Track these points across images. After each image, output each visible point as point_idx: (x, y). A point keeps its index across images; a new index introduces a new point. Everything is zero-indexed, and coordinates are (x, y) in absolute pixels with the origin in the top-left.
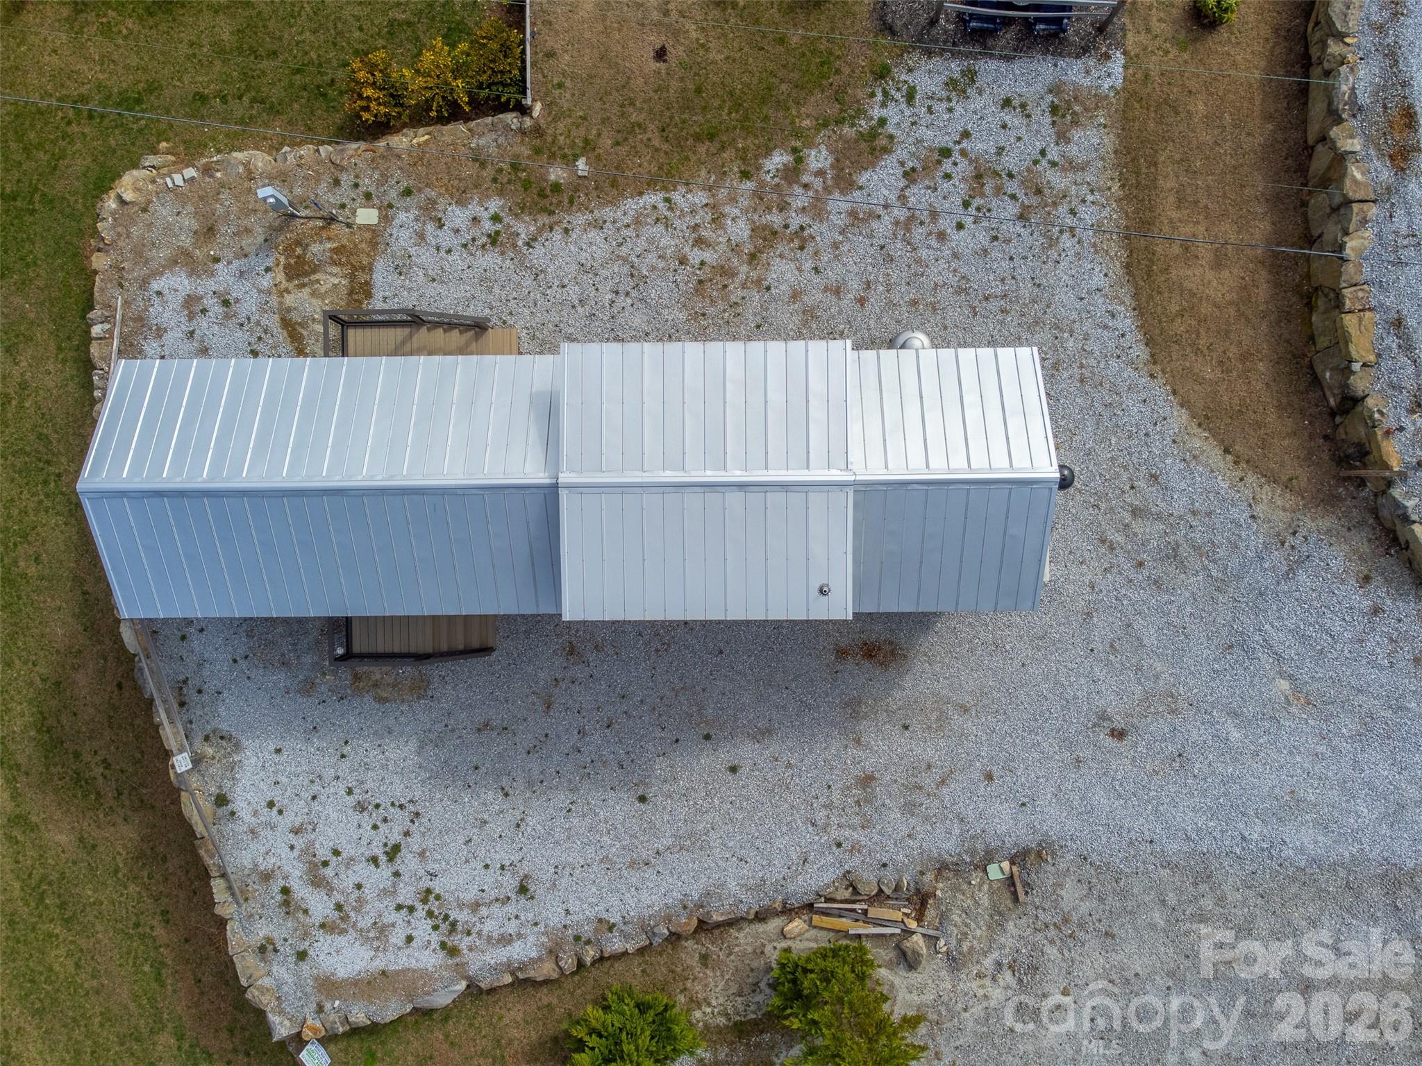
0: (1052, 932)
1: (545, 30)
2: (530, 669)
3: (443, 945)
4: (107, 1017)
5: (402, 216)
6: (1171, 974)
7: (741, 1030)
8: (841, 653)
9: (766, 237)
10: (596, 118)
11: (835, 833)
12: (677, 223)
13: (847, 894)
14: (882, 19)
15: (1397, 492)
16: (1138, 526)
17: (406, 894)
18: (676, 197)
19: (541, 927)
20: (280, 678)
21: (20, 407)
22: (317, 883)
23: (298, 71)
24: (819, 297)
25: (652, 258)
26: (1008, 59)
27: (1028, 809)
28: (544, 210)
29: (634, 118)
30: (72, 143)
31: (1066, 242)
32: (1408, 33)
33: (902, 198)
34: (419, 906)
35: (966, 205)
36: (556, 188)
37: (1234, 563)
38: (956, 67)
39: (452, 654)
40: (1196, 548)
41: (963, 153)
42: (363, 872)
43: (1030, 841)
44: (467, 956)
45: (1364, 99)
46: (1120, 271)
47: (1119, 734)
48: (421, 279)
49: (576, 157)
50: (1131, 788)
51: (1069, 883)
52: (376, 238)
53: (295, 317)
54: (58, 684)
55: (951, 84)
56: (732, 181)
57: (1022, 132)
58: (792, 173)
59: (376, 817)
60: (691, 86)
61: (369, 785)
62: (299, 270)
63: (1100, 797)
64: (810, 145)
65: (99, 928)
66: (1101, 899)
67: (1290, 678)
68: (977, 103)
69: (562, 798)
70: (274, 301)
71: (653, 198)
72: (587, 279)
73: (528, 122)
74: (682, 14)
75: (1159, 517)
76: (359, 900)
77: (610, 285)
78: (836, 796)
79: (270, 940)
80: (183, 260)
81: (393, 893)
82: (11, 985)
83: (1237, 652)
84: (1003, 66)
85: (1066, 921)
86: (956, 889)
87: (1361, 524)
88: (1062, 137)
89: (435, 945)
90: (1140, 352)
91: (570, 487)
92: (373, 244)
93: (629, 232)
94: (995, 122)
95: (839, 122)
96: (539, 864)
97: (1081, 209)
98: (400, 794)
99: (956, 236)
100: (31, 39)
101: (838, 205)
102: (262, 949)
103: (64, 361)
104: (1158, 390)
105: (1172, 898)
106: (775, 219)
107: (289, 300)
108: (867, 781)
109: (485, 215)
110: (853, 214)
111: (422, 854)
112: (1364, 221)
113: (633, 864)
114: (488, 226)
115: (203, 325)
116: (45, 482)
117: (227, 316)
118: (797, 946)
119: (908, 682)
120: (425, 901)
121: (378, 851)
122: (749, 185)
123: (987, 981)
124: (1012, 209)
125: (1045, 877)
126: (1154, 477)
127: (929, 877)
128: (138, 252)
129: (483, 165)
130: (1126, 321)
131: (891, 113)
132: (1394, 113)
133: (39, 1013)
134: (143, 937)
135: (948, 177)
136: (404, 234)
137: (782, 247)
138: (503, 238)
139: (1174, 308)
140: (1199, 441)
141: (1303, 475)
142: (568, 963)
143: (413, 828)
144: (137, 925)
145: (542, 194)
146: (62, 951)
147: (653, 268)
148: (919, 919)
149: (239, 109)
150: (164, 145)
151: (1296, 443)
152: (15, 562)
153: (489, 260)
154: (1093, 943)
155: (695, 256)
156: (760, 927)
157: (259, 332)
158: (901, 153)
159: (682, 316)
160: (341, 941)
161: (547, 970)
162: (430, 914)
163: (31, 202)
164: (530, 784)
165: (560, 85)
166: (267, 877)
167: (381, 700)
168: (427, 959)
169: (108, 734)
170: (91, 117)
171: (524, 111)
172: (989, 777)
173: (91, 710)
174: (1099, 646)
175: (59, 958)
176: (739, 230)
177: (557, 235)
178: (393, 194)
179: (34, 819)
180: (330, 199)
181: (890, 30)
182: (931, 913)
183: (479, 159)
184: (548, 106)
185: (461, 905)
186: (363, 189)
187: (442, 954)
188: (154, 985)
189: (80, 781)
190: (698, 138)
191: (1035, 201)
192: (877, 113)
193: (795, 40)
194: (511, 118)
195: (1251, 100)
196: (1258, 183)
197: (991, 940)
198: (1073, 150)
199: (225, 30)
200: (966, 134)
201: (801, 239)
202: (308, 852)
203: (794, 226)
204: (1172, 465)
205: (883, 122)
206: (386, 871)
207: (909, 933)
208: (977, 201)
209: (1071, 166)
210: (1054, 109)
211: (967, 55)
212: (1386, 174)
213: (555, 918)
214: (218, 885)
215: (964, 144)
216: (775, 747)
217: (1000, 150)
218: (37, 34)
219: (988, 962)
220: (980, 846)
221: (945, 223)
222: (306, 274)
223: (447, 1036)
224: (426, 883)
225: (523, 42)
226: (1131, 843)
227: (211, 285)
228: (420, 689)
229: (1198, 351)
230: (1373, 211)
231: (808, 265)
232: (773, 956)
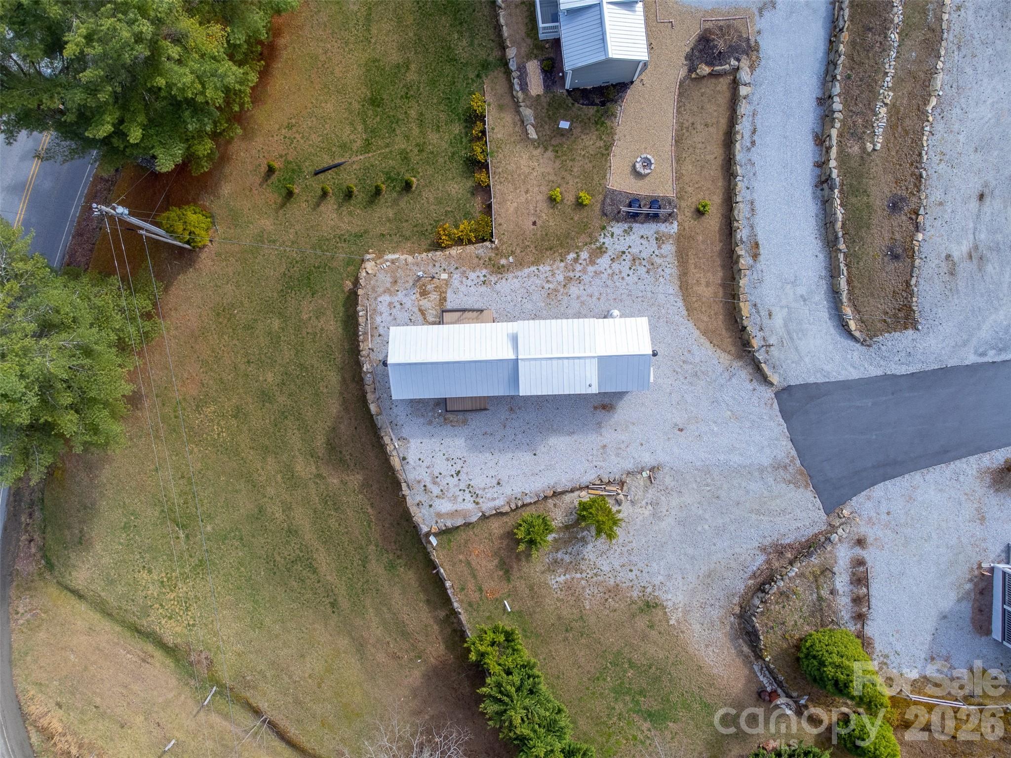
0: (663, 492)
1: (498, 217)
2: (499, 416)
3: (474, 502)
4: (351, 542)
5: (455, 276)
6: (699, 503)
7: (567, 527)
8: (595, 408)
9: (569, 279)
10: (515, 244)
11: (595, 463)
12: (541, 276)
13: (599, 482)
14: (603, 211)
15: (757, 354)
16: (685, 366)
17: (463, 486)
18: (540, 268)
19: (505, 495)
20: (422, 420)
21: (321, 336)
22: (435, 483)
23: (415, 226)
24: (585, 298)
25: (533, 287)
26: (642, 223)
27: (654, 454)
28: (499, 273)
29: (527, 243)
30: (338, 249)
31: (661, 279)
32: (757, 220)
33: (610, 267)
34: (466, 489)
35: (630, 268)
36: (503, 266)
37: (714, 377)
38: (626, 226)
39: (476, 410)
40: (703, 372)
41: (629, 252)
42: (449, 479)
43: (655, 464)
44: (481, 505)
45: (745, 239)
46: (678, 288)
47: (681, 430)
48: (462, 295)
49: (509, 256)
50: (685, 446)
51: (667, 477)
52: (447, 283)
53: (423, 308)
54: (334, 428)
55: (625, 231)
56: (558, 263)
57: (647, 246)
58: (576, 260)
59: (452, 462)
60: (544, 233)
61: (450, 452)
62: (424, 293)
63: (676, 450)
64: (581, 251)
65: (348, 511)
66: (677, 481)
67: (731, 411)
68: (633, 237)
69: (510, 455)
70: (416, 303)
71: (533, 268)
72: (514, 294)
73: (494, 246)
74: (541, 211)
75: (691, 363)
76: (448, 488)
77: (520, 295)
78: (595, 452)
79: (420, 502)
80: (387, 291)
81: (458, 485)
82: (314, 533)
83: (715, 403)
84: (641, 225)
85: (667, 488)
86: (633, 480)
87: (750, 364)
88: (659, 247)
89: (472, 502)
90: (685, 313)
91: (522, 360)
92: (447, 285)
93: (526, 279)
94: (639, 243)
95: (591, 243)
96: (503, 476)
97: (666, 269)
98: (460, 455)
99: (627, 278)
100: (323, 215)
101: (591, 269)
102: (418, 504)
103: (336, 321)
104: (690, 325)
105: (698, 480)
106: (571, 274)
107: (421, 303)
108: (604, 447)
109: (481, 275)
110: (595, 272)
111: (467, 473)
112: (745, 275)
113: (532, 474)
114: (482, 279)
115: (394, 311)
116: (330, 361)
117: (401, 308)
118: (584, 500)
119: (616, 416)
120: (468, 488)
121: (454, 473)
122: (563, 264)
123: (644, 509)
124: (645, 270)
125: (660, 475)
126: (689, 351)
127: (624, 476)
128: (373, 289)
129: (480, 259)
130: (680, 304)
131: (606, 240)
132: (753, 244)
133: (325, 543)
134: (364, 513)
135: (624, 260)
136: (456, 281)
137: (573, 282)
138: (487, 282)
139: (694, 299)
140: (703, 340)
141: (733, 349)
142: (514, 507)
143: (464, 465)
144: (362, 509)
145: (499, 268)
146: (334, 520)
147: (534, 290)
148: (622, 490)
149: (395, 239)
150: (371, 250)
151: (731, 340)
152: (319, 389)
153: (483, 289)
154: (675, 494)
155: (547, 286)
156: (572, 494)
157: (412, 313)
158: (610, 253)
159: (543, 304)
160: (443, 501)
161: (506, 509)
162: (470, 492)
163: (325, 269)
164: (500, 451)
165: (503, 234)
166: (419, 482)
167: (453, 426)
168: (469, 506)
169: (352, 445)
170: (345, 241)
171: (492, 242)
172: (642, 445)
173: (346, 437)
174: (674, 403)
175: (333, 523)
176: (560, 278)
177: (504, 280)
178: (452, 270)
179: (324, 475)
180: (433, 271)
181: (605, 215)
182: (625, 488)
183: (478, 257)
184: (500, 241)
185: (480, 489)
186: (442, 268)
187: (474, 504)
188: (368, 529)
189: (342, 461)
190: (546, 249)
191: (651, 267)
192: (602, 240)
193: (576, 218)
194: (488, 244)
195: (716, 236)
196: (718, 262)
197: (645, 496)
198: (663, 251)
199: (391, 214)
200: (630, 247)
201: (580, 280)
202: (432, 474)
203: (577, 276)
204: (695, 348)
205: (604, 243)
206: (456, 479)
207: (618, 494)
208: (633, 268)
209: (662, 256)
210: (657, 239)
211: (630, 222)
212: (751, 262)
213: (508, 491)
214: (404, 485)
215: (629, 250)
216: (575, 437)
217: (641, 252)
218: (325, 214)
219: (644, 503)
220: (640, 466)
221: (624, 275)
222: (426, 295)
223: (474, 533)
224: (469, 482)
225: (492, 221)
226: (686, 463)
227: (396, 299)
228: (465, 422)
229: (702, 312)
230: (747, 272)
231: (582, 288)
232: (576, 504)
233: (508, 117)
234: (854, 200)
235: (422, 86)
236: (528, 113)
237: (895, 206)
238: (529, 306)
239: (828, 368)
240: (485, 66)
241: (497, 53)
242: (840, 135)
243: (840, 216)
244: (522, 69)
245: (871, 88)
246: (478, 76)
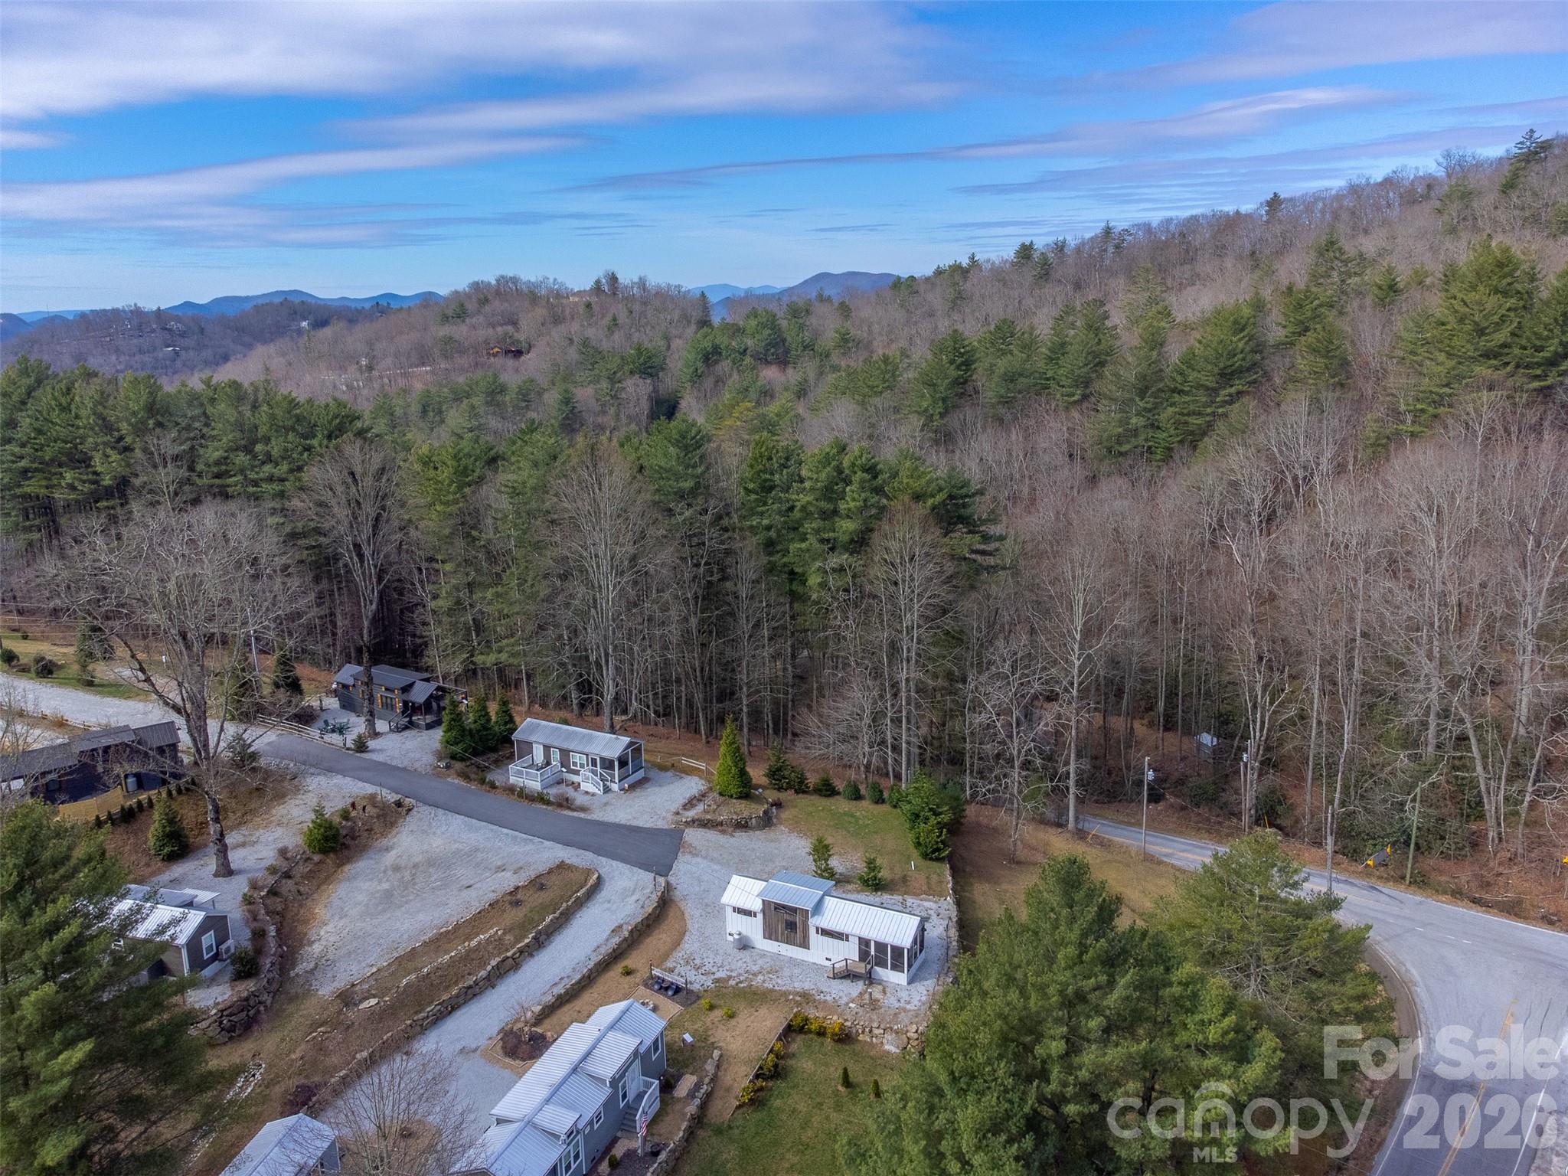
12: (774, 983)
14: (698, 999)
18: (771, 987)
25: (785, 979)
28: (806, 993)
33: (719, 971)
35: (705, 965)
36: (800, 996)
46: (681, 944)
49: (791, 999)
56: (756, 985)
58: (741, 982)
64: (733, 985)
74: (746, 1014)
84: (678, 983)
87: (669, 894)
88: (675, 967)
94: (687, 975)
95: (722, 986)
97: (681, 956)
99: (712, 961)
101: (734, 975)
102: (949, 910)
106: (750, 976)
110: (732, 972)
114: (821, 994)
122: (753, 983)
124: (695, 961)
131: (709, 984)
135: (706, 970)
137: (752, 971)
145: (804, 996)
155: (774, 977)
158: (713, 977)
160: (929, 906)
165: (785, 1013)
168: (911, 900)
176: (761, 977)
181: (698, 997)
183: (816, 1008)
184: (791, 1011)
190: (759, 994)
191: (690, 960)
192: (713, 985)
193: (721, 1001)
198: (675, 964)
200: (695, 976)
205: (713, 983)
208: (703, 965)
211: (684, 987)
215: (697, 974)
233: (727, 1079)
234: (536, 918)
235: (788, 1146)
236: (710, 1067)
237: (517, 903)
238: (797, 971)
239: (627, 872)
240: (719, 1131)
241: (701, 1133)
242: (507, 950)
243: (551, 917)
244: (691, 1095)
245: (467, 957)
246: (730, 1127)
